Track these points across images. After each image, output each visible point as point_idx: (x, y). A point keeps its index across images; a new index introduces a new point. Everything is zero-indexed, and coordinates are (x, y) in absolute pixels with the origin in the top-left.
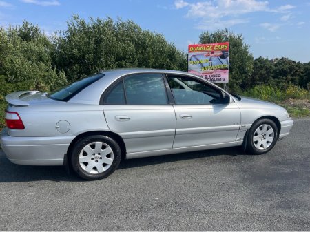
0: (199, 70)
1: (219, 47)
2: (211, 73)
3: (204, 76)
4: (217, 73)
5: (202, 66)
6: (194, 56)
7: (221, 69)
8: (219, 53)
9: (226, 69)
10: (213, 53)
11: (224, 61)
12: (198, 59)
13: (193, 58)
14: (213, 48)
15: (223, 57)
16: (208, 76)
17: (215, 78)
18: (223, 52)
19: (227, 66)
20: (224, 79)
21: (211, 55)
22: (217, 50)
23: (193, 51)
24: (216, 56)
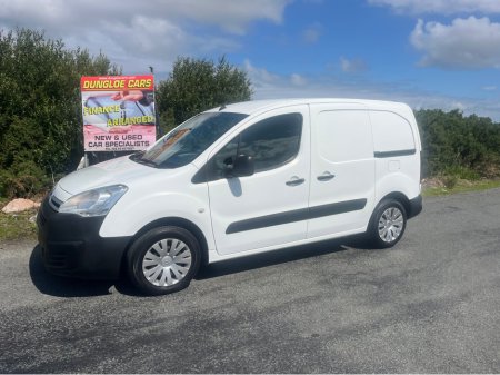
0: (104, 125)
1: (137, 83)
2: (126, 132)
3: (113, 136)
4: (136, 131)
5: (108, 117)
6: (91, 98)
7: (142, 124)
8: (138, 95)
9: (151, 124)
10: (126, 93)
11: (146, 109)
12: (99, 105)
13: (90, 103)
14: (126, 84)
15: (144, 101)
16: (120, 137)
17: (133, 141)
18: (144, 92)
19: (152, 118)
20: (147, 144)
21: (124, 98)
22: (133, 89)
23: (90, 89)
24: (131, 100)
